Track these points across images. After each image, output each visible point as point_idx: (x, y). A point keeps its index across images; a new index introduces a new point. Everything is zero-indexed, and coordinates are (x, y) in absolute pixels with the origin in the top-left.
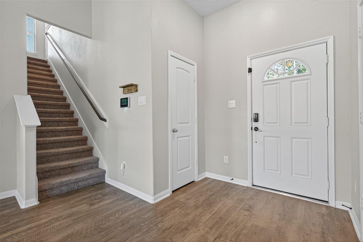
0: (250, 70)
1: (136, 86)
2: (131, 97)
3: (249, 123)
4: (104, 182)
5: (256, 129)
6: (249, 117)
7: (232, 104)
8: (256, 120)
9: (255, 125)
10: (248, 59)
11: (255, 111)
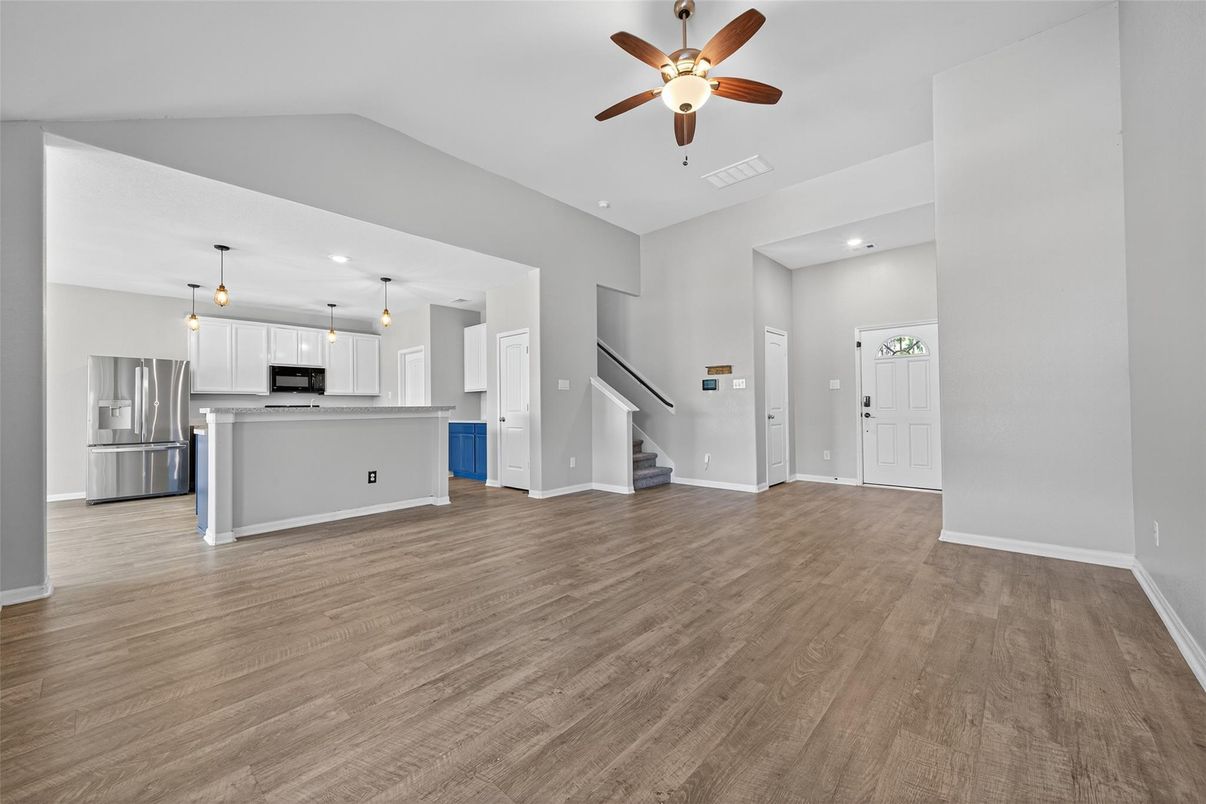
0: (859, 345)
1: (730, 367)
2: (721, 378)
3: (859, 409)
4: (669, 483)
5: (867, 415)
6: (859, 401)
7: (835, 384)
8: (867, 404)
9: (866, 410)
10: (857, 331)
11: (865, 394)
